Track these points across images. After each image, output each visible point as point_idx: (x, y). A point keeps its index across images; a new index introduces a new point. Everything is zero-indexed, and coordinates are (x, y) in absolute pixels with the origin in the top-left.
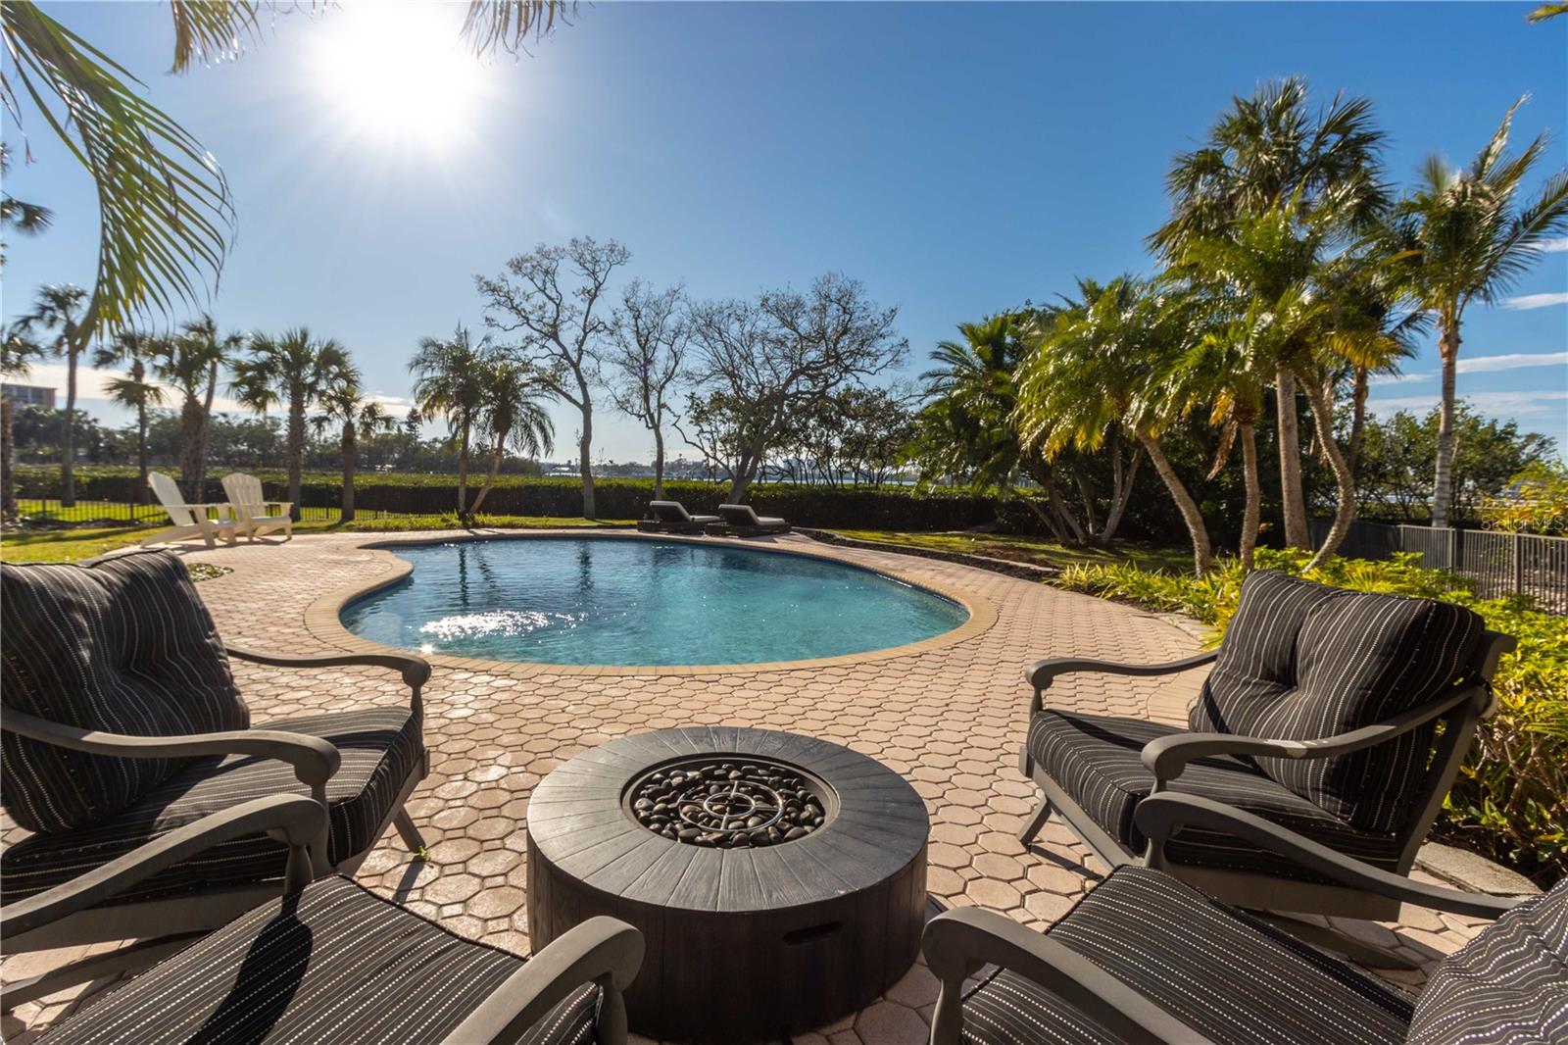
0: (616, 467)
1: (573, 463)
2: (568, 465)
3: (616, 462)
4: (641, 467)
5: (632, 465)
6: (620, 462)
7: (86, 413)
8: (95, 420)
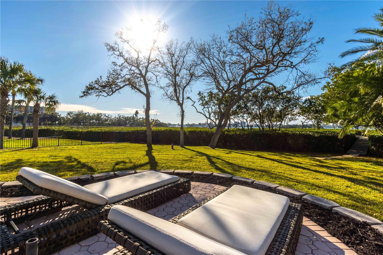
0: (189, 125)
1: (179, 124)
2: (178, 124)
3: (189, 123)
4: (196, 125)
5: (194, 124)
6: (190, 123)
7: (58, 113)
8: (60, 115)
